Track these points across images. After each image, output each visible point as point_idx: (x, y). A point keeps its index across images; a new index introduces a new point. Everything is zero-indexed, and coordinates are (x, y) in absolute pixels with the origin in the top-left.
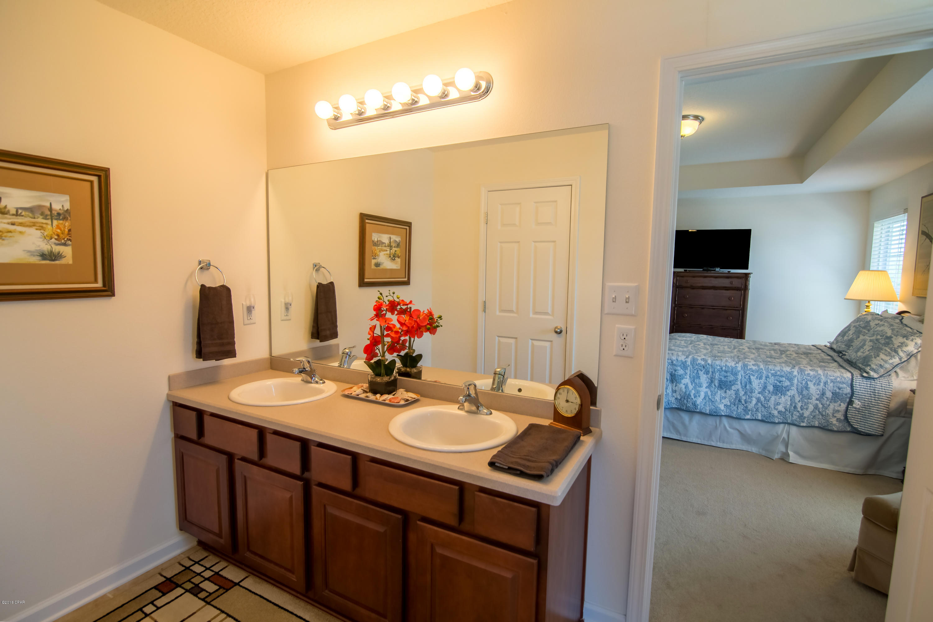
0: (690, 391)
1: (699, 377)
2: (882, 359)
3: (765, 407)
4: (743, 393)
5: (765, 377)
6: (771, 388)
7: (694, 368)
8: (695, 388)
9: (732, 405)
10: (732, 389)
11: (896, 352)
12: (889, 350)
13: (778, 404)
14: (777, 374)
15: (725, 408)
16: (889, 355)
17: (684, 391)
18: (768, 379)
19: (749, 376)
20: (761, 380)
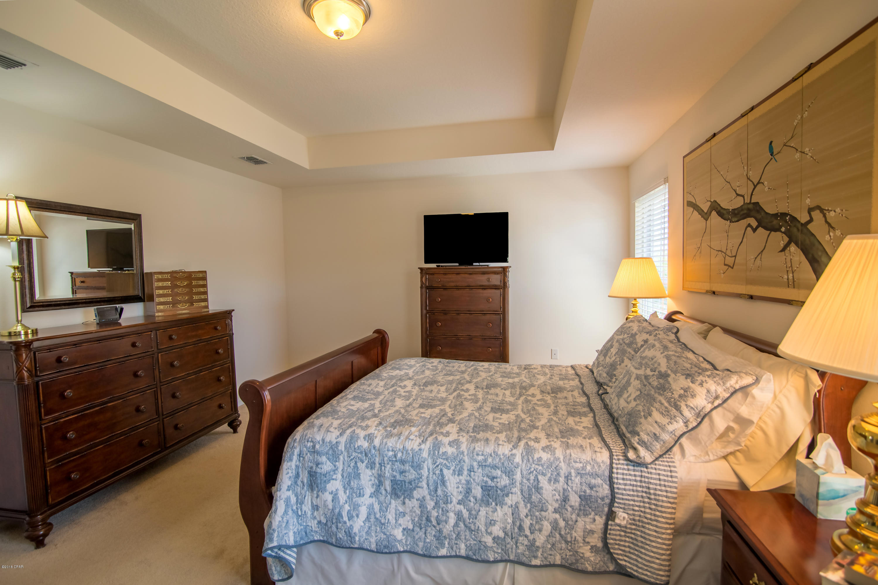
0: (341, 507)
1: (357, 476)
2: (656, 422)
3: (471, 531)
4: (432, 504)
5: (468, 470)
6: (478, 492)
7: (350, 457)
8: (350, 498)
9: (417, 529)
10: (413, 498)
11: (678, 408)
12: (666, 404)
13: (491, 523)
14: (488, 463)
15: (404, 535)
16: (666, 413)
17: (330, 507)
18: (472, 473)
19: (441, 470)
20: (461, 477)
